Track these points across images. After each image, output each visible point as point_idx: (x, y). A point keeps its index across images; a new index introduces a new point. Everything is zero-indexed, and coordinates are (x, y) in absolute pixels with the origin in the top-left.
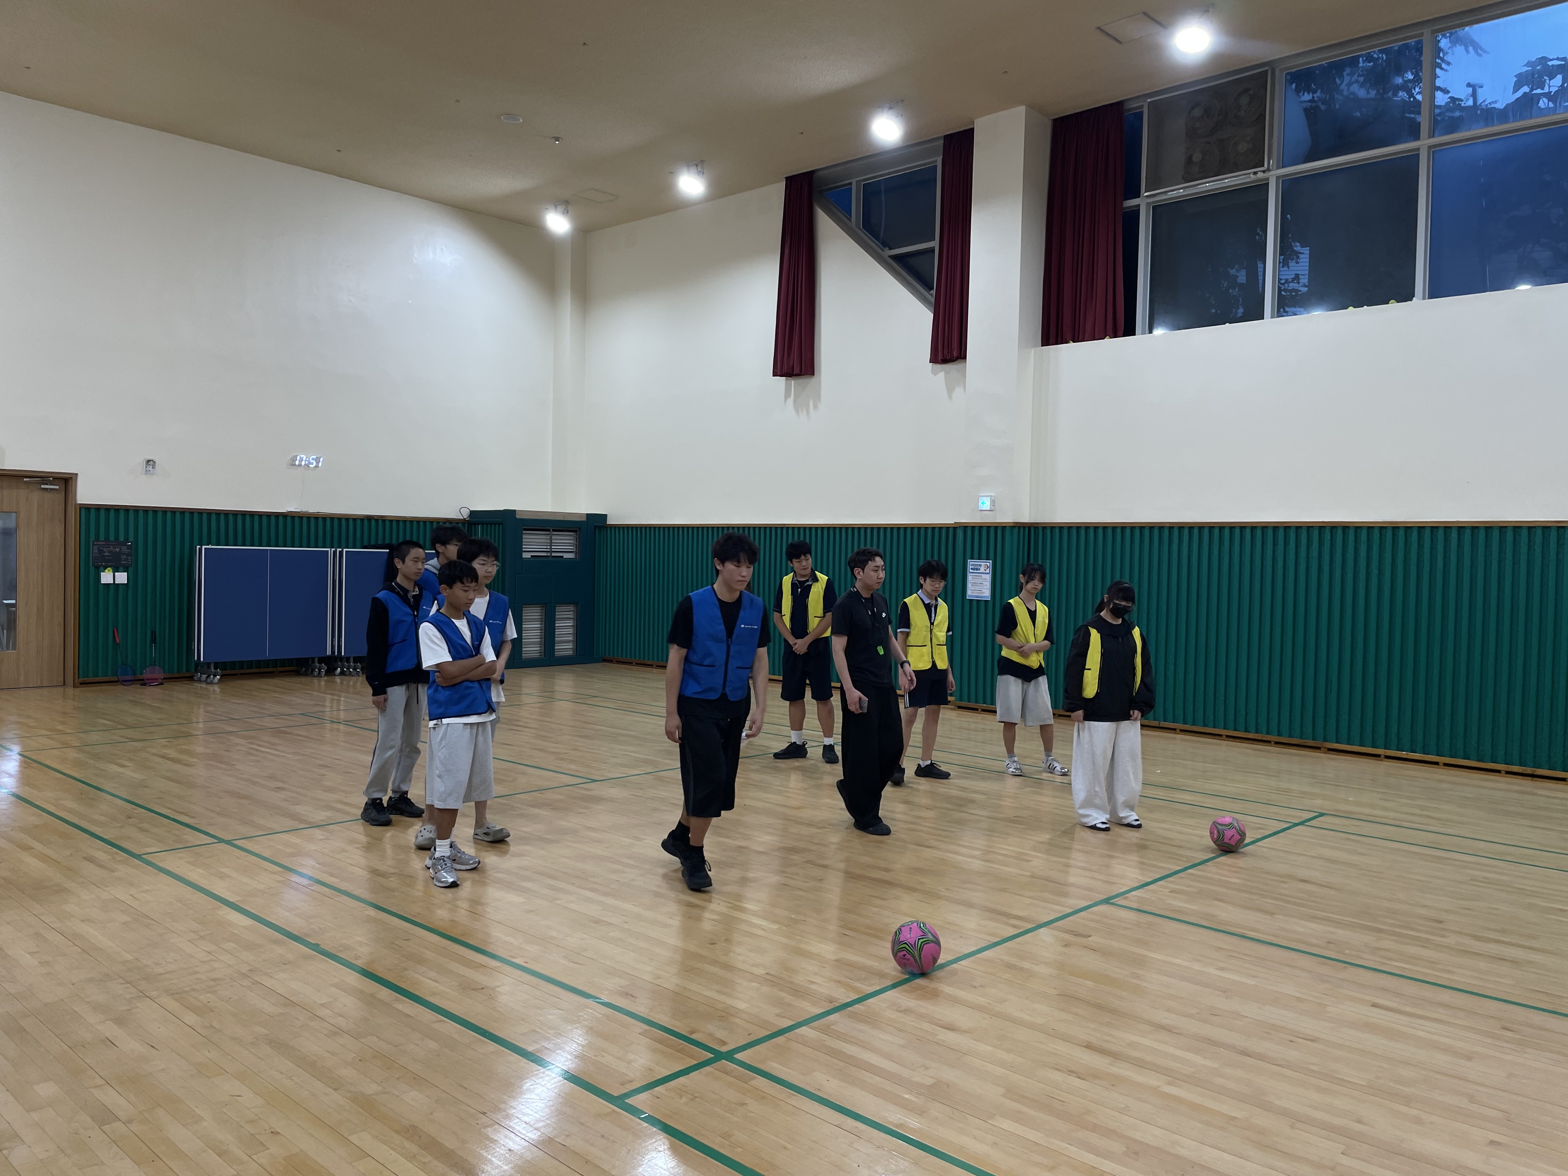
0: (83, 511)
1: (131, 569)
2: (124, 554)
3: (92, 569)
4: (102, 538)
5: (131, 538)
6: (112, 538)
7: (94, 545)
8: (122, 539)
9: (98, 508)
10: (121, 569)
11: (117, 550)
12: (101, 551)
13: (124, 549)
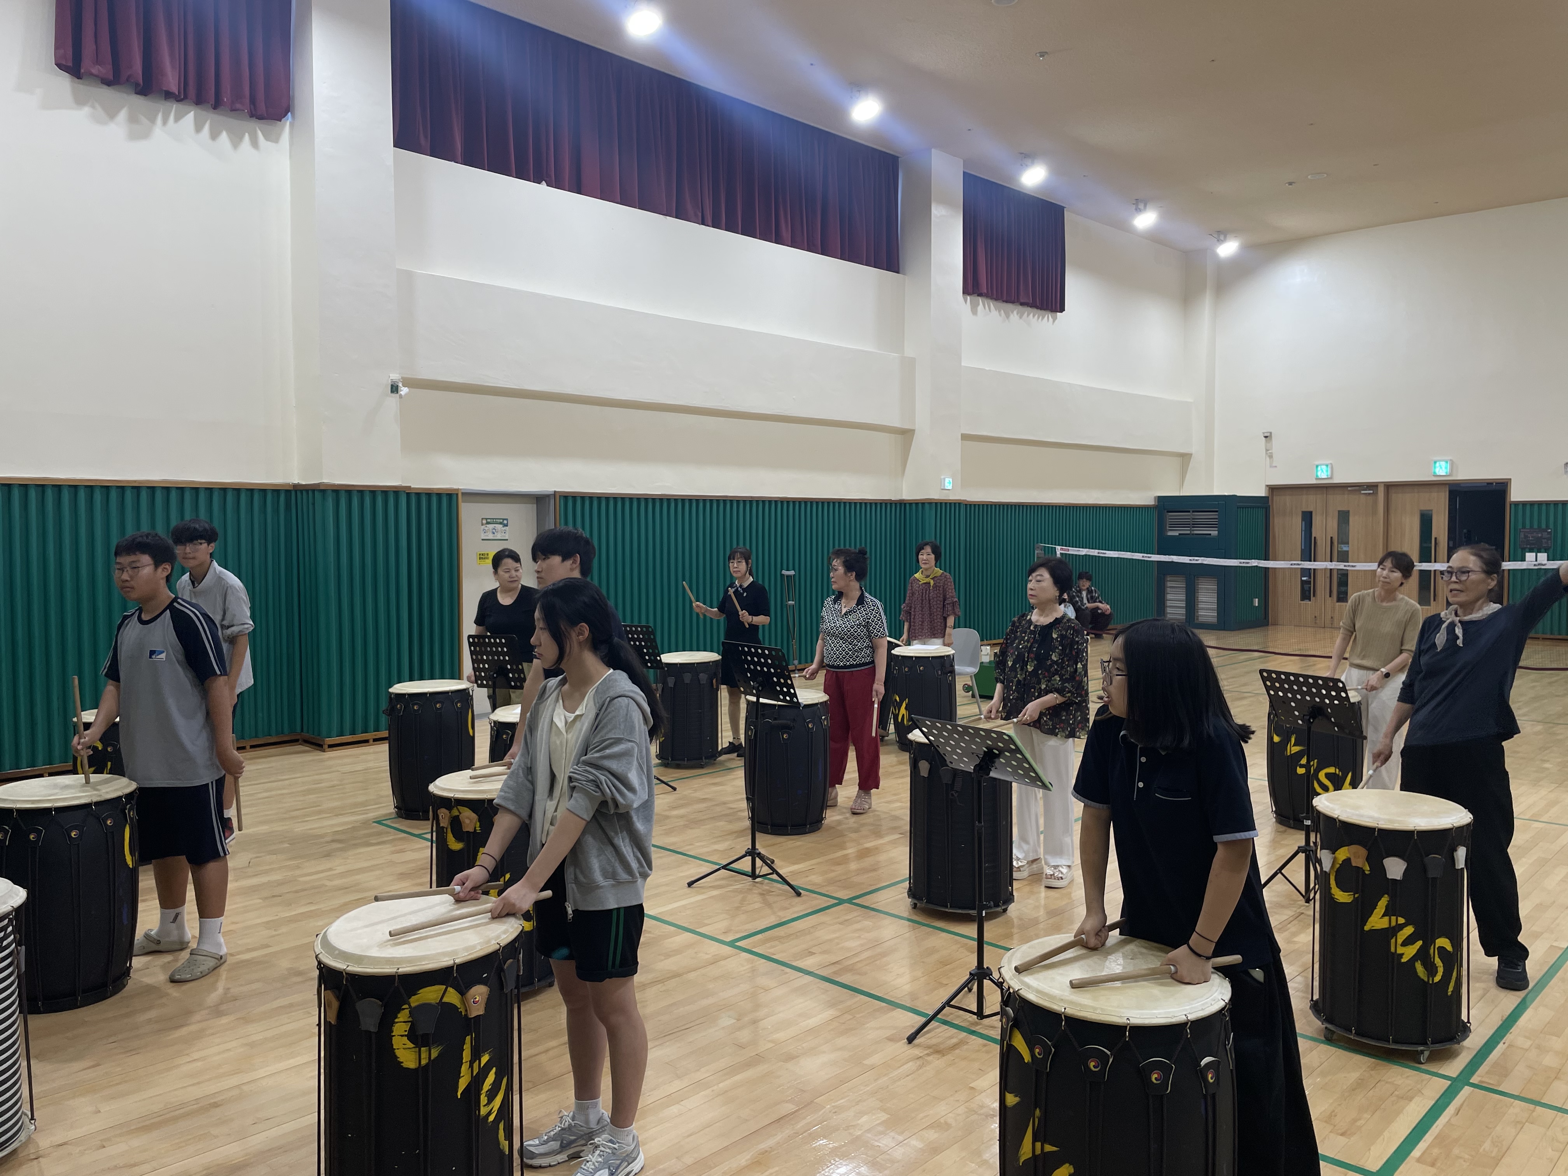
0: (1513, 506)
1: (1551, 550)
2: (1544, 539)
3: (1520, 551)
4: (1528, 526)
5: (1551, 525)
6: (1536, 526)
7: (1520, 532)
8: (1544, 526)
9: (1524, 504)
10: (1543, 550)
11: (1540, 535)
12: (1526, 537)
13: (1545, 535)
